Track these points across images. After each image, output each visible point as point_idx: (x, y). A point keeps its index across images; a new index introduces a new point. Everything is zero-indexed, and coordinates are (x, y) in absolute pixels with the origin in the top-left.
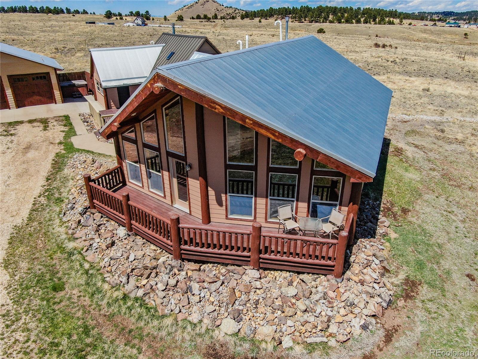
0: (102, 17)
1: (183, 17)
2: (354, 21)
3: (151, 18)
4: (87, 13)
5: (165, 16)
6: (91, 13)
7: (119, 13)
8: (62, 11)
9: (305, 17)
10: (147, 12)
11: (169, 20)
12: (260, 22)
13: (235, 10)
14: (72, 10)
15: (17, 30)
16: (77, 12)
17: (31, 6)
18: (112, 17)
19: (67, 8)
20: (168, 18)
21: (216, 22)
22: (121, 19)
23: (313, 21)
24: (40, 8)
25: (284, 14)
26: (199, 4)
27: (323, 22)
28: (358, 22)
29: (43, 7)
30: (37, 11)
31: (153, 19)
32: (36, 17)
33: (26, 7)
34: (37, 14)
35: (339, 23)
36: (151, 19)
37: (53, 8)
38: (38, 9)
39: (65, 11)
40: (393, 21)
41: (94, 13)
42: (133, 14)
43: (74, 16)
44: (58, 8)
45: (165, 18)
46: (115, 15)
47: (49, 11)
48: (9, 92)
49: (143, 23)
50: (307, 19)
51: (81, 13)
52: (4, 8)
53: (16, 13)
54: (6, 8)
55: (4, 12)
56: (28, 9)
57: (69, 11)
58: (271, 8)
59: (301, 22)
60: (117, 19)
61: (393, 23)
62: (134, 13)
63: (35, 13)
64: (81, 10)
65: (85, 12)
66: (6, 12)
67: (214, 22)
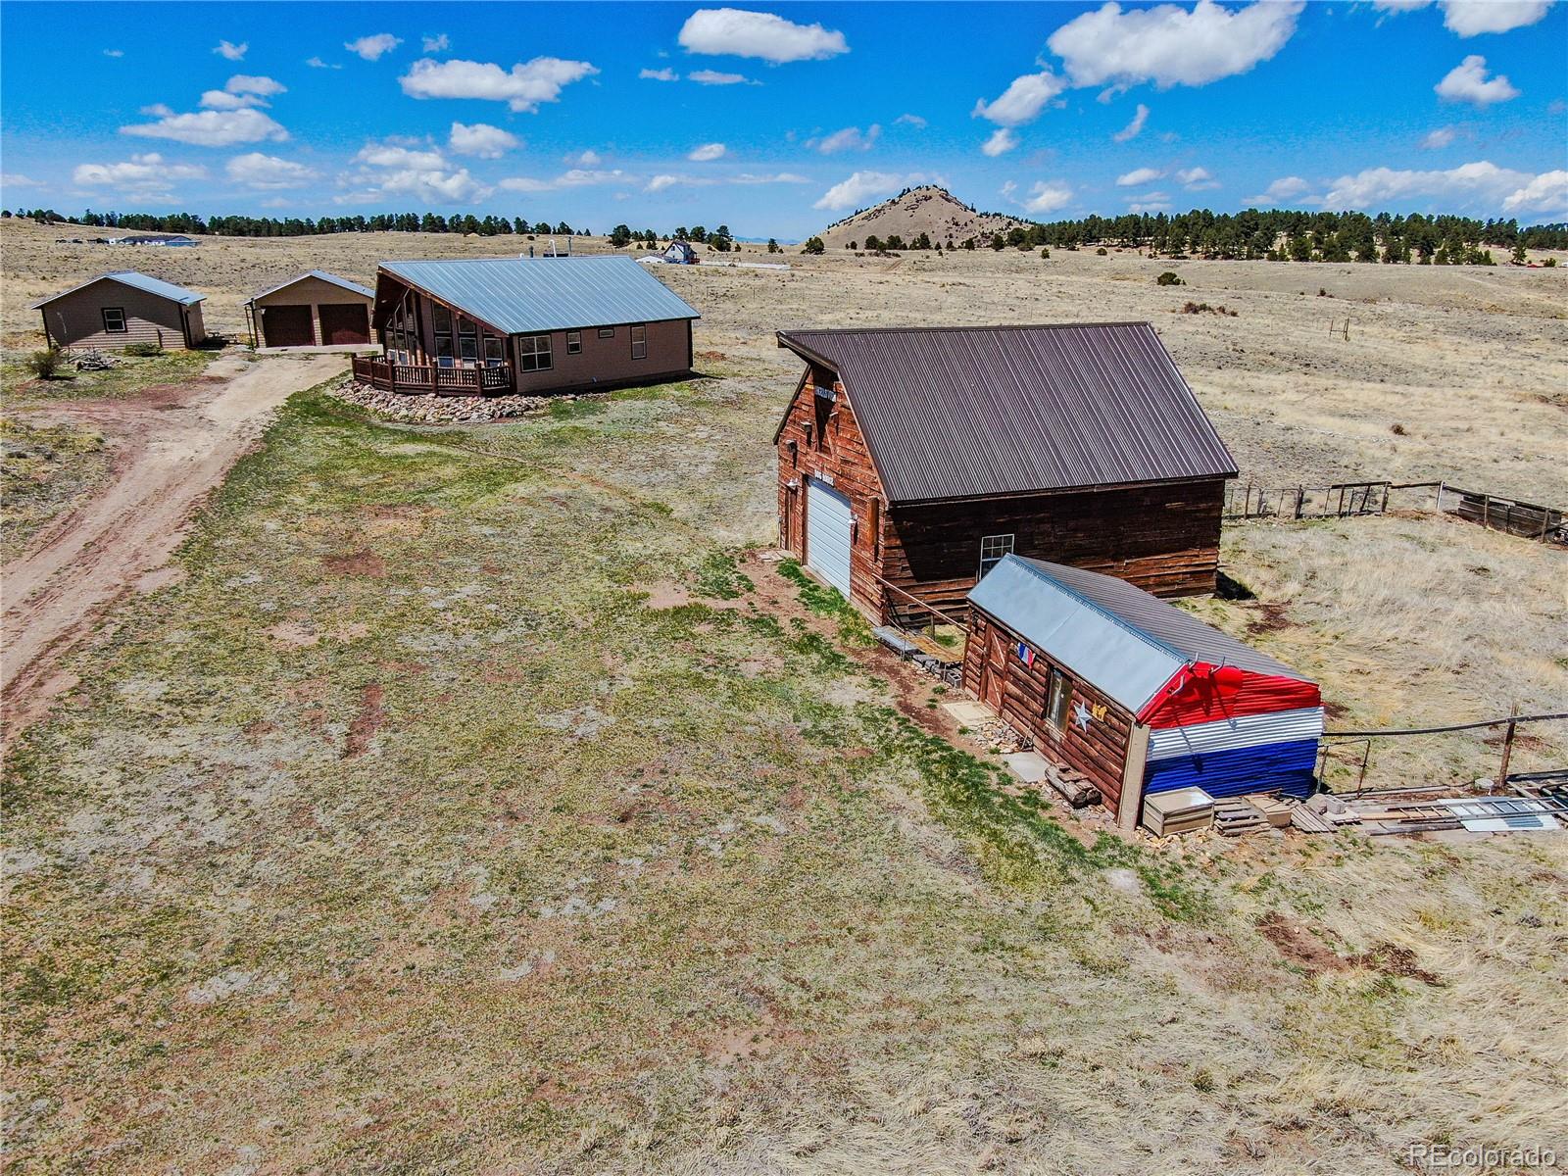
0: (603, 243)
1: (822, 244)
2: (1353, 254)
3: (733, 245)
4: (569, 232)
5: (773, 241)
6: (579, 233)
7: (648, 231)
8: (505, 228)
9: (1194, 244)
10: (723, 229)
11: (781, 251)
12: (1045, 255)
13: (1010, 224)
14: (532, 225)
15: (365, 266)
16: (544, 229)
17: (430, 214)
18: (628, 243)
19: (518, 219)
20: (780, 246)
21: (903, 257)
22: (652, 247)
23: (1217, 253)
24: (451, 220)
25: (1130, 235)
26: (902, 206)
27: (1250, 257)
28: (1368, 256)
29: (458, 216)
30: (444, 229)
31: (738, 249)
32: (436, 241)
33: (416, 218)
34: (442, 235)
35: (1301, 259)
36: (733, 249)
37: (481, 220)
38: (447, 223)
39: (513, 227)
40: (1487, 253)
41: (588, 233)
42: (686, 234)
43: (531, 238)
44: (496, 218)
45: (773, 246)
46: (638, 237)
47: (470, 226)
48: (317, 323)
49: (687, 258)
50: (1199, 249)
51: (554, 233)
52: (362, 218)
53: (391, 232)
54: (367, 220)
55: (362, 229)
56: (421, 222)
57: (522, 227)
58: (1092, 216)
59: (1179, 258)
60: (640, 247)
61: (1485, 260)
62: (689, 231)
63: (437, 232)
64: (555, 225)
65: (565, 230)
66: (367, 230)
67: (897, 256)
